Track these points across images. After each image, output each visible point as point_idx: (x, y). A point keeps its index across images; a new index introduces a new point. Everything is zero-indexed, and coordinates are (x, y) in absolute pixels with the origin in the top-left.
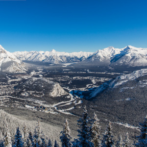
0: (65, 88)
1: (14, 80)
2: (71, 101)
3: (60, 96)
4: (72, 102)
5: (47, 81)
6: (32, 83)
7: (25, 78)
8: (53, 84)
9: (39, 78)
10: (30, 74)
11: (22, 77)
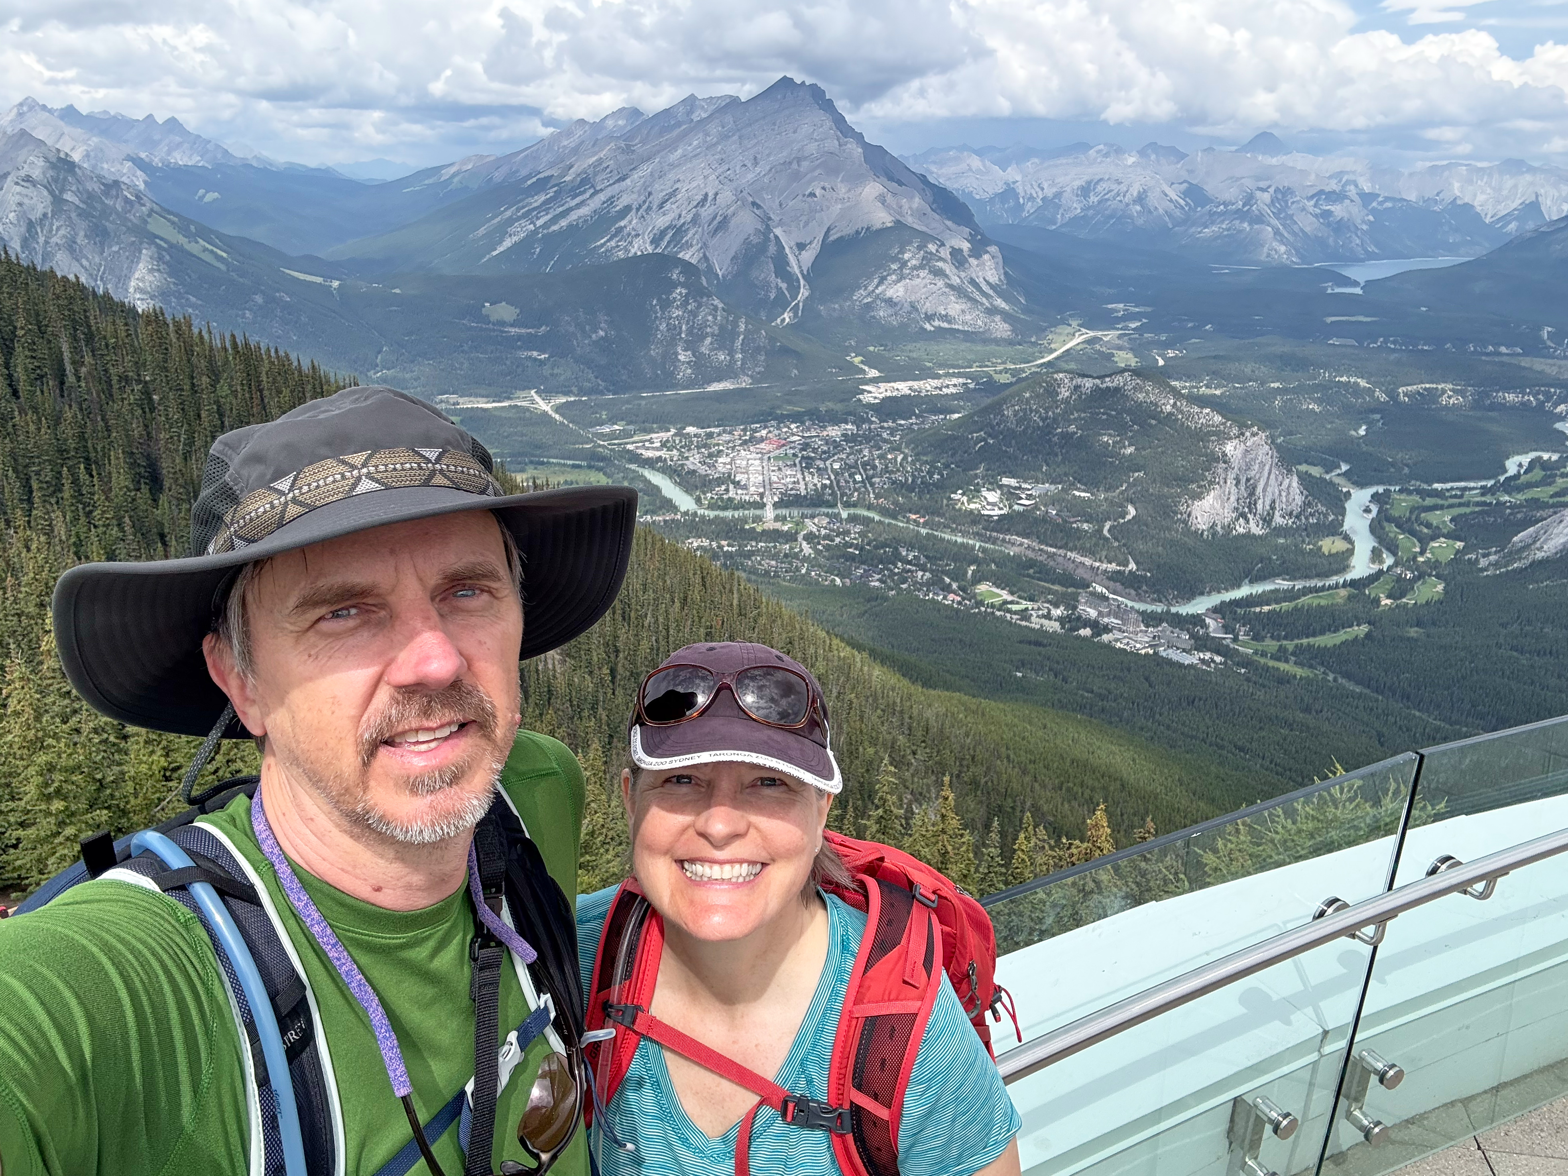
0: (1316, 471)
1: (903, 388)
3: (1257, 530)
4: (1360, 584)
5: (1169, 408)
6: (1043, 420)
7: (996, 377)
8: (1217, 433)
9: (1108, 383)
10: (1035, 345)
11: (970, 367)
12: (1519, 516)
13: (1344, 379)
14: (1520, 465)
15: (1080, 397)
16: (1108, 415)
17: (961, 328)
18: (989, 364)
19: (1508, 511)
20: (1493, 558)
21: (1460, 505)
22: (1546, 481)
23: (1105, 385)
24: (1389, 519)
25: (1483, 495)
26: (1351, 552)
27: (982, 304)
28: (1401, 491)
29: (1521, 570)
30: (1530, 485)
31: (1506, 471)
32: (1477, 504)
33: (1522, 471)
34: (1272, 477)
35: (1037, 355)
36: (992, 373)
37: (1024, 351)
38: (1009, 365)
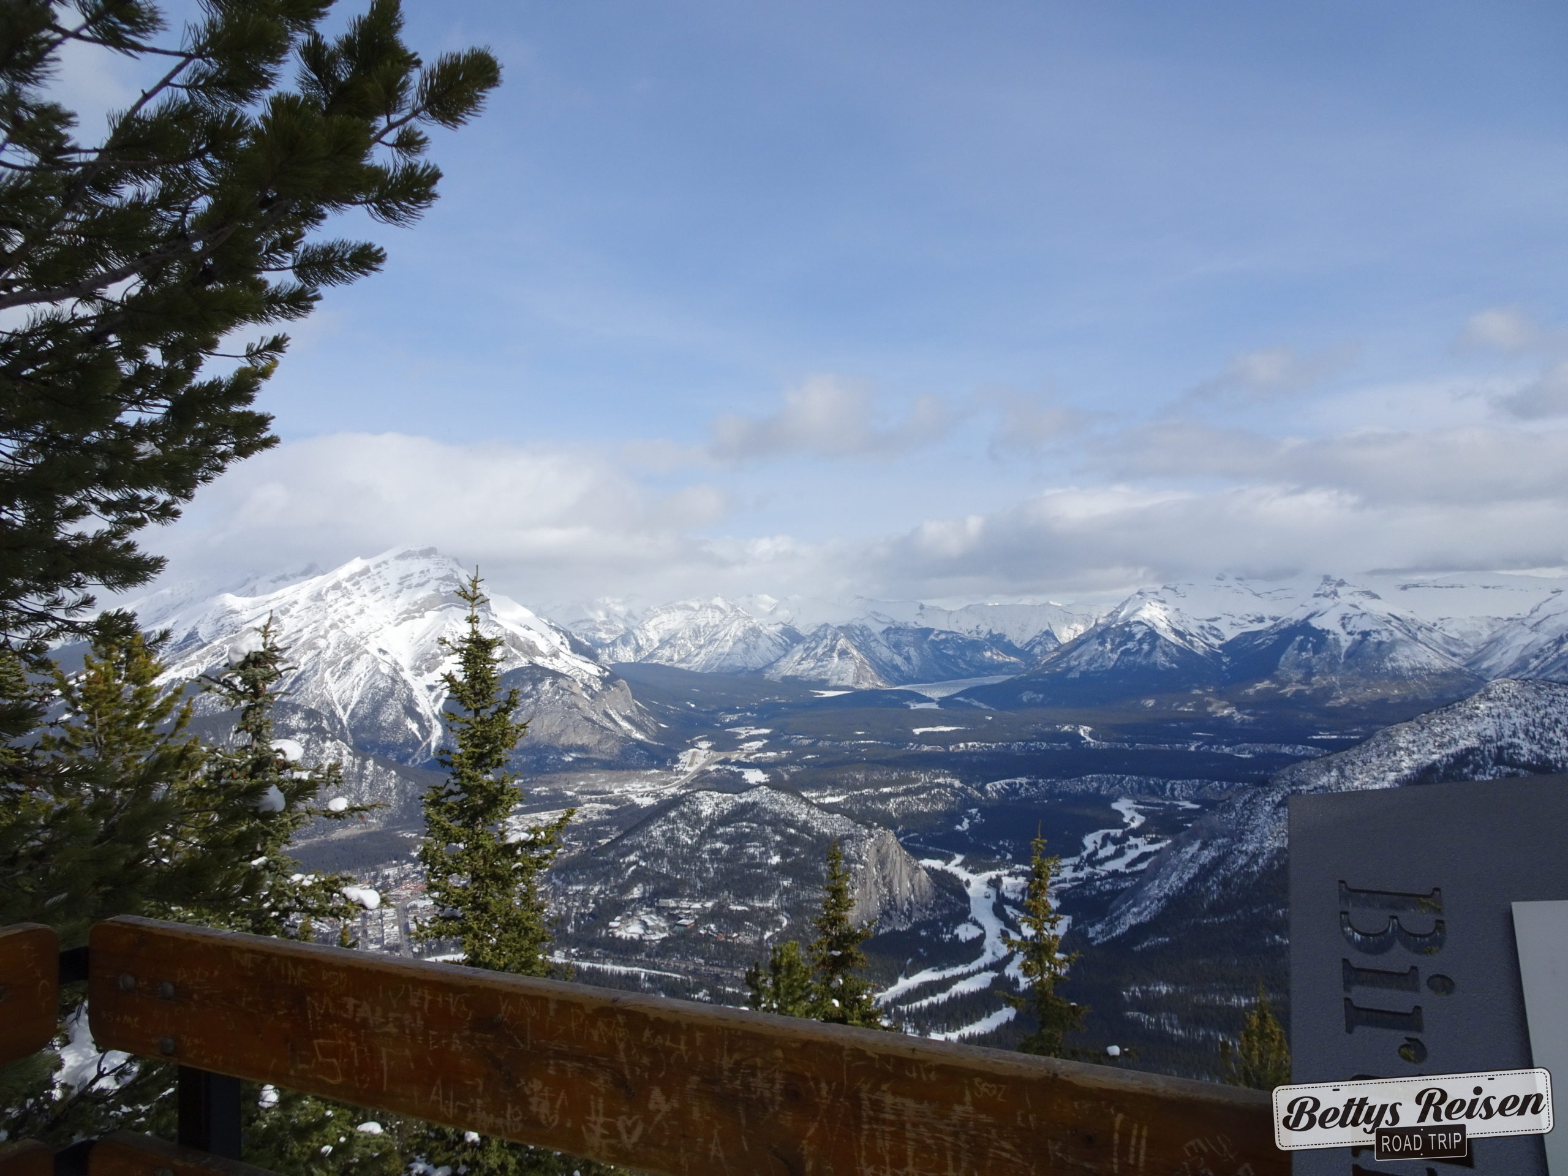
0: (937, 864)
2: (987, 958)
3: (900, 926)
4: (998, 966)
5: (804, 816)
6: (692, 839)
7: (638, 801)
8: (850, 837)
9: (746, 798)
10: (671, 768)
11: (612, 793)
12: (1108, 887)
13: (941, 780)
14: (1095, 842)
15: (722, 812)
16: (752, 828)
17: (598, 756)
18: (630, 789)
19: (1098, 883)
20: (1099, 927)
21: (1060, 882)
22: (1120, 853)
23: (742, 801)
24: (1008, 901)
25: (1075, 871)
26: (983, 937)
28: (1010, 875)
29: (1124, 935)
30: (1108, 859)
31: (1085, 848)
32: (1073, 880)
33: (1098, 846)
34: (904, 873)
35: (674, 777)
36: (633, 797)
37: (661, 775)
38: (649, 789)
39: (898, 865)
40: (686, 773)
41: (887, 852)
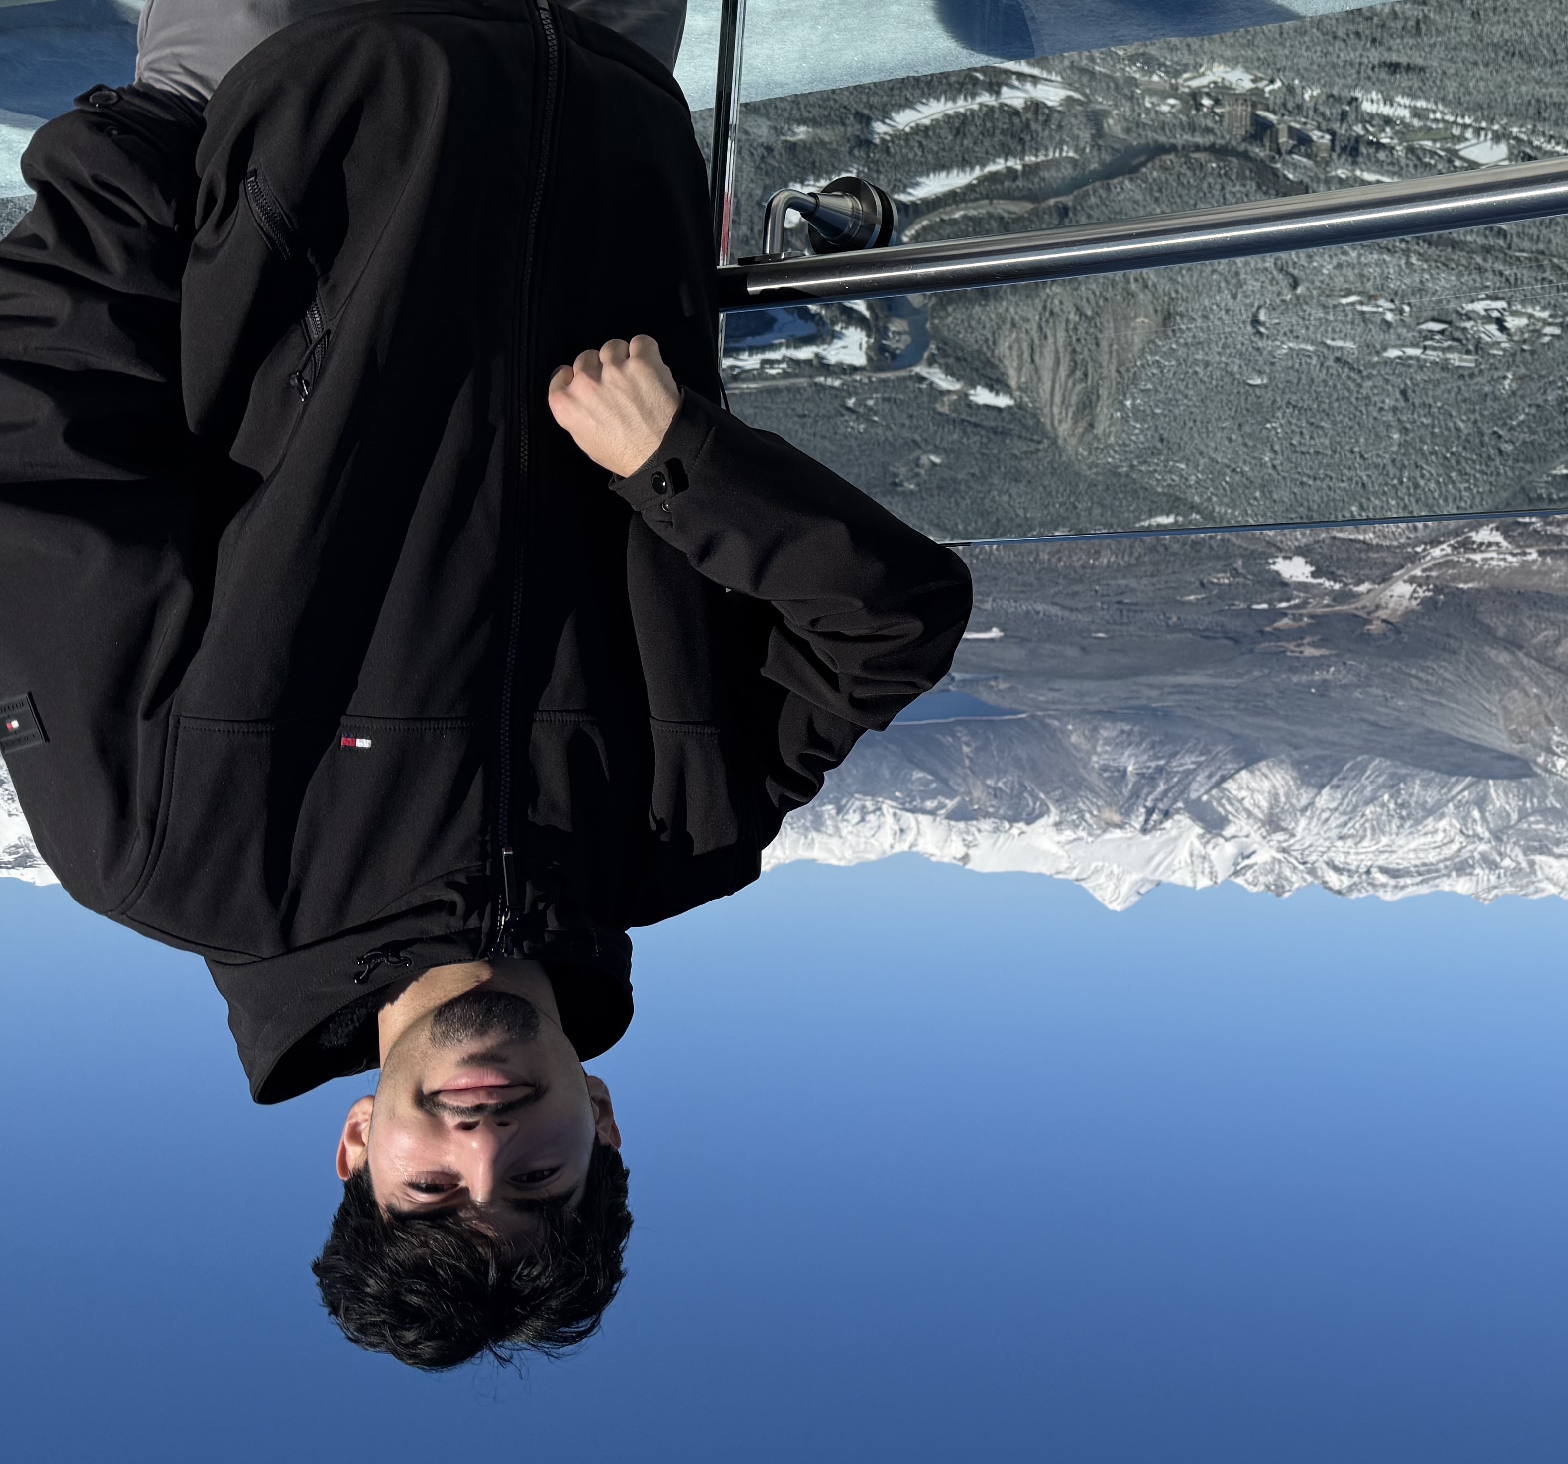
7: (1497, 537)
10: (1438, 590)
11: (1541, 553)
17: (1562, 616)
18: (1510, 558)
27: (1528, 655)
34: (1047, 385)
35: (1434, 574)
36: (1505, 544)
37: (1456, 578)
38: (1478, 557)
39: (1058, 399)
40: (1412, 580)
41: (1076, 422)
